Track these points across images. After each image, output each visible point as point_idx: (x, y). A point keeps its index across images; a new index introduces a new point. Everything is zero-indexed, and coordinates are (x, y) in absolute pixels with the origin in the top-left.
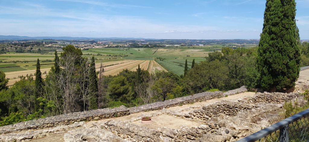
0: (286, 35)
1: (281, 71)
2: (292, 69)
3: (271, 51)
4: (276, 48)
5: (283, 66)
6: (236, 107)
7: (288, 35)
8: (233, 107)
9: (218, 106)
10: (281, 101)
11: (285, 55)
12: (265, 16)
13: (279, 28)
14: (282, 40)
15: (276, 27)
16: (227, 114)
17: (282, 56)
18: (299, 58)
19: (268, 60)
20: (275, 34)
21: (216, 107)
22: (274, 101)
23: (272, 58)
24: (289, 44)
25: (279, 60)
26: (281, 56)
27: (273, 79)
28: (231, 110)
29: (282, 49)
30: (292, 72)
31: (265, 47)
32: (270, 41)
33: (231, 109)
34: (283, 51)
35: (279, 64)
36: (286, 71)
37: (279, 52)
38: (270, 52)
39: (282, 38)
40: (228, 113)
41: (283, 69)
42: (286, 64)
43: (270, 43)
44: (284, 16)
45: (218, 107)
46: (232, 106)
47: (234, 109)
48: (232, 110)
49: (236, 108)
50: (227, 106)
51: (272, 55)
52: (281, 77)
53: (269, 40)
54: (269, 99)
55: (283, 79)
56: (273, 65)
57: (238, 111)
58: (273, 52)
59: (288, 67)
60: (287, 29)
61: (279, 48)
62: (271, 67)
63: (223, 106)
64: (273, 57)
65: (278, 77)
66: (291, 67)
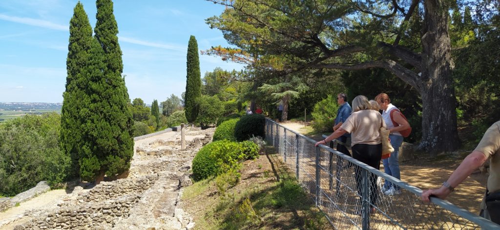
0: (114, 96)
1: (110, 148)
2: (126, 144)
3: (93, 119)
4: (101, 114)
5: (113, 141)
6: (84, 211)
7: (117, 95)
8: (78, 212)
9: (49, 216)
10: (128, 190)
11: (115, 124)
12: (68, 66)
13: (103, 85)
14: (109, 103)
15: (98, 83)
16: (68, 226)
17: (111, 125)
18: (133, 127)
19: (90, 133)
20: (98, 94)
21: (45, 220)
22: (118, 193)
23: (96, 129)
24: (119, 108)
25: (106, 132)
26: (109, 126)
27: (100, 162)
28: (74, 218)
29: (110, 116)
30: (126, 149)
31: (83, 114)
32: (90, 104)
33: (75, 216)
34: (112, 119)
35: (107, 138)
36: (118, 147)
37: (106, 121)
38: (93, 121)
39: (108, 99)
40: (68, 224)
41: (113, 145)
42: (118, 137)
43: (92, 107)
44: (108, 68)
45: (49, 219)
46: (75, 212)
47: (81, 215)
48: (77, 218)
49: (84, 213)
50: (67, 214)
51: (96, 126)
52: (111, 158)
53: (88, 103)
54: (110, 192)
55: (115, 160)
56: (99, 141)
57: (87, 216)
58: (97, 120)
59: (120, 142)
60: (115, 87)
61: (105, 115)
62: (96, 144)
63: (59, 214)
64: (98, 128)
65: (108, 157)
66: (124, 141)
